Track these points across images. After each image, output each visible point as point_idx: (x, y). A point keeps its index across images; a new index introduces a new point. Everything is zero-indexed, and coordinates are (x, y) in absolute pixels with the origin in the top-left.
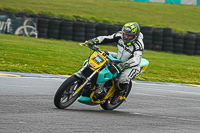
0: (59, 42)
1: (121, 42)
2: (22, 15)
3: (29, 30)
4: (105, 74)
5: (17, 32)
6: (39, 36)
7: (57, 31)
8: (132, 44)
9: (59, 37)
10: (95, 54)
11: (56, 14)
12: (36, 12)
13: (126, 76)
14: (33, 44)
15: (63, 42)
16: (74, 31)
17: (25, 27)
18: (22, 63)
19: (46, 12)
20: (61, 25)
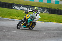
0: (54, 15)
1: (34, 12)
2: (45, 8)
3: (47, 12)
4: (30, 20)
5: (44, 12)
6: (49, 13)
7: (53, 12)
8: (37, 12)
9: (54, 14)
10: (27, 15)
11: (53, 8)
12: (48, 8)
13: (35, 20)
14: (48, 15)
15: (55, 15)
16: (57, 12)
17: (46, 11)
18: (45, 19)
19: (51, 7)
20: (54, 11)
